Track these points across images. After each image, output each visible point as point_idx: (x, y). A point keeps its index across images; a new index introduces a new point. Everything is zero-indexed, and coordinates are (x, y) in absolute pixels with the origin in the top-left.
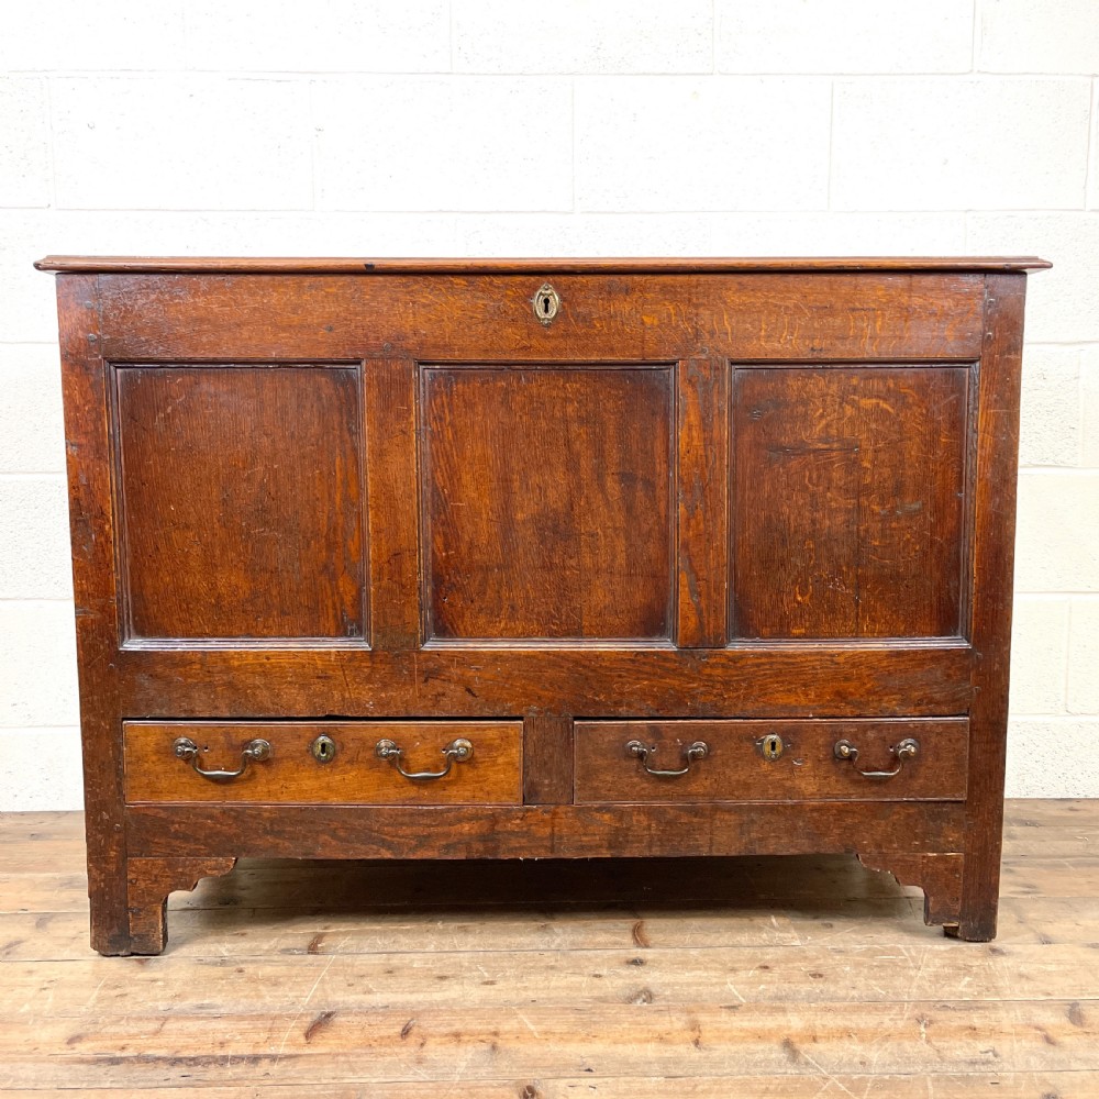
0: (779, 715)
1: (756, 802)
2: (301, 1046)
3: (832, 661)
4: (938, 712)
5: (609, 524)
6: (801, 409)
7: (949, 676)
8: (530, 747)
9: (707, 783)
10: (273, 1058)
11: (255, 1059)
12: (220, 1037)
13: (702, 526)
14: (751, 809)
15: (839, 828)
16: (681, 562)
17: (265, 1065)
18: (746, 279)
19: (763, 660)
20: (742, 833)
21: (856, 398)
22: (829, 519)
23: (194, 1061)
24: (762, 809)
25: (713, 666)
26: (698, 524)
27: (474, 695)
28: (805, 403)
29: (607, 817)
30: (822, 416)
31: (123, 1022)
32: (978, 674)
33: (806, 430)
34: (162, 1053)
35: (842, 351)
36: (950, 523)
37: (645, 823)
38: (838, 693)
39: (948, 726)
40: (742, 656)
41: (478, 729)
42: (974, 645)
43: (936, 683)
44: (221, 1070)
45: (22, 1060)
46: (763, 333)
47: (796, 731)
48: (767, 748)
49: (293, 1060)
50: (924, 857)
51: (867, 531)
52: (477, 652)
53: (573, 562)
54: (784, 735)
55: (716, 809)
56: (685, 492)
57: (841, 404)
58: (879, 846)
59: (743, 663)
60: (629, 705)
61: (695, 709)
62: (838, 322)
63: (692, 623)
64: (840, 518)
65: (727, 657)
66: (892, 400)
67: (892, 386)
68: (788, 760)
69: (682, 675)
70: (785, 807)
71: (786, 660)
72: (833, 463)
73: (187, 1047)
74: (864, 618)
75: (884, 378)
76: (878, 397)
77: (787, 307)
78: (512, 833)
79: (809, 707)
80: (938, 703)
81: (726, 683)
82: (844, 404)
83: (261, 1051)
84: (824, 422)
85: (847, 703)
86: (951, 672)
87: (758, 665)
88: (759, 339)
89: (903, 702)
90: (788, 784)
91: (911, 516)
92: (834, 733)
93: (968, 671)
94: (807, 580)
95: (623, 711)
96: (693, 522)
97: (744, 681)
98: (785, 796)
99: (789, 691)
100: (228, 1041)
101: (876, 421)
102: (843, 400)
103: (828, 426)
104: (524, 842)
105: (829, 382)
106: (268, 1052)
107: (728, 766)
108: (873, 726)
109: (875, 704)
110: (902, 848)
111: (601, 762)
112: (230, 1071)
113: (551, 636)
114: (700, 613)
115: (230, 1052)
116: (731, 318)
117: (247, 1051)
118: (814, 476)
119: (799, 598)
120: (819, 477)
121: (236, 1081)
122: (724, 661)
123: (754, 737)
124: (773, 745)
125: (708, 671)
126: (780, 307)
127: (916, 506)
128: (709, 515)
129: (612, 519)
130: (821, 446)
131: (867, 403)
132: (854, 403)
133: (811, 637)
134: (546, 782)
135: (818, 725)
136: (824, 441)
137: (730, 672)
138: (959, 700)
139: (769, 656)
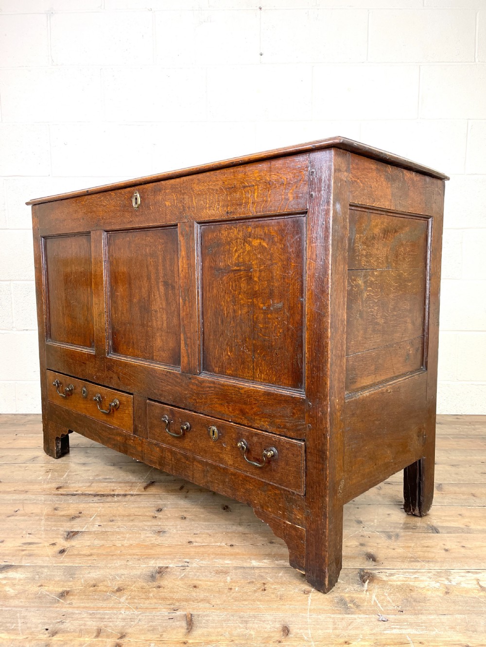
0: (217, 416)
1: (210, 461)
2: (142, 491)
3: (239, 392)
4: (288, 435)
5: (161, 306)
6: (228, 247)
7: (294, 413)
8: (135, 408)
9: (191, 444)
10: (132, 495)
11: (125, 495)
12: (112, 488)
14: (207, 464)
15: (243, 488)
16: (182, 329)
17: (129, 497)
18: (200, 176)
19: (212, 385)
20: (204, 476)
21: (251, 239)
22: (241, 310)
23: (103, 495)
24: (211, 466)
25: (193, 384)
26: (187, 309)
27: (120, 380)
28: (229, 243)
29: (158, 449)
30: (236, 251)
32: (310, 416)
33: (229, 259)
34: (91, 493)
35: (240, 212)
36: (298, 317)
37: (170, 457)
38: (242, 411)
39: (293, 445)
41: (120, 396)
42: (307, 396)
43: (287, 417)
44: (113, 498)
45: (39, 494)
46: (208, 206)
47: (224, 427)
48: (211, 433)
49: (139, 496)
50: (284, 523)
51: (257, 318)
52: (120, 361)
53: (150, 324)
54: (218, 427)
55: (194, 459)
56: (182, 292)
57: (244, 244)
58: (262, 507)
59: (204, 385)
60: (164, 397)
61: (186, 405)
62: (238, 195)
63: (186, 360)
64: (245, 310)
65: (199, 381)
66: (267, 240)
67: (267, 231)
68: (221, 443)
69: (182, 386)
70: (221, 468)
71: (220, 387)
72: (241, 278)
73: (100, 491)
74: (256, 370)
75: (263, 227)
76: (261, 239)
77: (217, 190)
78: (130, 446)
79: (229, 416)
80: (288, 429)
81: (198, 394)
82: (246, 244)
83: (127, 493)
84: (237, 254)
85: (245, 417)
86: (294, 411)
87: (209, 387)
88: (206, 209)
89: (272, 424)
90: (221, 456)
91: (278, 310)
92: (238, 433)
93: (304, 413)
94: (232, 344)
95: (162, 399)
96: (185, 307)
97: (205, 394)
98: (220, 462)
99: (221, 404)
100: (115, 490)
101: (260, 253)
102: (245, 241)
103: (239, 256)
104: (134, 451)
105: (239, 231)
106: (130, 493)
107: (198, 438)
108: (257, 434)
109: (258, 422)
110: (273, 513)
111: (155, 422)
112: (116, 499)
113: (145, 358)
114: (188, 356)
115: (116, 493)
116: (195, 199)
117: (122, 493)
118: (234, 285)
119: (229, 354)
120: (236, 286)
121: (118, 502)
122: (197, 382)
123: (206, 425)
124: (214, 432)
125: (191, 386)
126: (214, 190)
127: (280, 305)
128: (190, 304)
129: (161, 304)
130: (235, 268)
131: (256, 243)
132: (250, 243)
133: (234, 376)
134: (140, 426)
135: (232, 427)
136: (237, 265)
137: (200, 389)
138: (299, 430)
139: (214, 383)
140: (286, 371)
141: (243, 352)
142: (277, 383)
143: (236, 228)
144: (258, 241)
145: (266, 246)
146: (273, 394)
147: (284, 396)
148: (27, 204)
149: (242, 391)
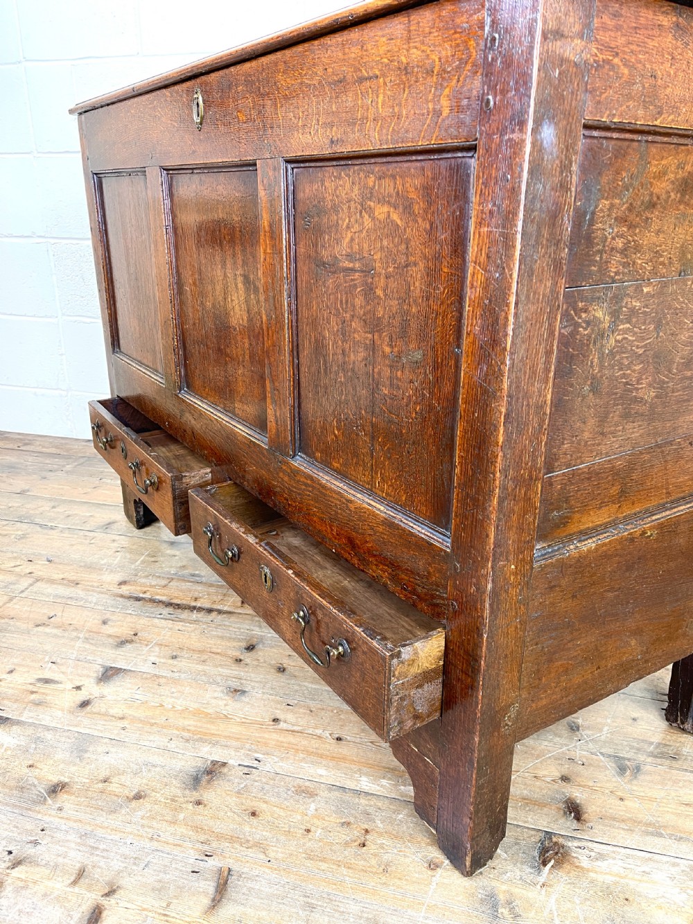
2: (237, 607)
6: (334, 217)
10: (220, 612)
11: (210, 611)
12: (196, 594)
17: (214, 614)
18: (287, 54)
21: (372, 204)
22: (354, 352)
23: (178, 606)
28: (336, 210)
30: (348, 227)
31: (150, 577)
32: (455, 587)
33: (337, 244)
34: (164, 598)
35: (354, 141)
36: (447, 388)
42: (453, 547)
43: (419, 574)
44: (190, 614)
45: (93, 591)
46: (300, 123)
49: (229, 615)
50: (408, 745)
51: (379, 373)
57: (361, 212)
62: (350, 100)
64: (361, 354)
66: (401, 208)
67: (400, 188)
72: (356, 286)
73: (177, 598)
74: (376, 473)
75: (393, 176)
76: (390, 204)
77: (314, 87)
80: (419, 598)
81: (290, 491)
82: (363, 212)
83: (215, 607)
84: (349, 235)
86: (431, 570)
88: (298, 130)
89: (393, 578)
91: (414, 366)
93: (446, 578)
100: (200, 598)
101: (387, 236)
102: (364, 208)
103: (352, 239)
105: (353, 183)
106: (219, 608)
112: (195, 615)
115: (198, 605)
116: (281, 107)
117: (207, 605)
118: (344, 299)
120: (347, 302)
121: (197, 622)
122: (289, 470)
126: (310, 87)
127: (418, 355)
129: (241, 316)
130: (347, 264)
131: (381, 212)
132: (370, 211)
133: (343, 475)
136: (350, 257)
138: (437, 605)
139: (312, 479)
140: (423, 488)
141: (357, 435)
142: (406, 507)
143: (348, 176)
144: (386, 209)
145: (399, 222)
146: (397, 527)
147: (416, 536)
148: (71, 112)
149: (351, 507)
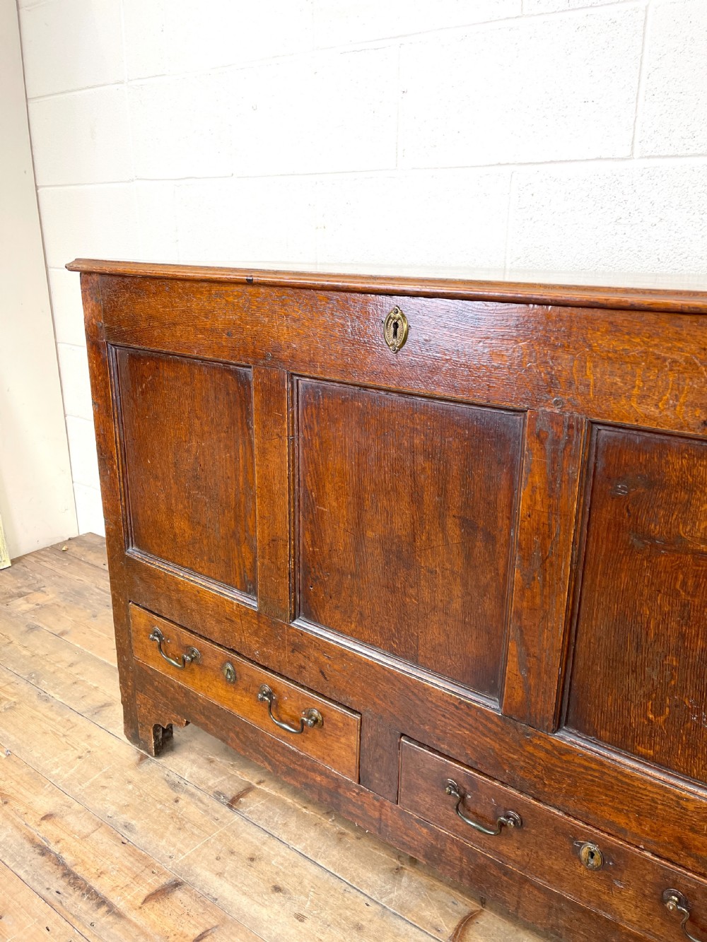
0: (604, 829)
1: (568, 896)
3: (678, 803)
5: (448, 566)
6: (683, 496)
8: (365, 740)
9: (519, 853)
13: (538, 600)
14: (561, 899)
16: (512, 631)
19: (593, 766)
24: (572, 905)
25: (536, 746)
26: (534, 597)
27: (326, 678)
28: (689, 489)
29: (425, 830)
33: (685, 524)
37: (458, 855)
38: (680, 840)
40: (568, 751)
41: (327, 707)
46: (635, 391)
47: (620, 853)
48: (584, 852)
52: (329, 644)
53: (412, 591)
54: (607, 851)
55: (526, 880)
56: (522, 558)
59: (569, 758)
60: (450, 745)
61: (513, 779)
63: (519, 695)
65: (553, 746)
68: (608, 876)
69: (502, 740)
70: (599, 917)
71: (620, 777)
77: (674, 361)
78: (350, 801)
79: (641, 838)
81: (549, 770)
85: (690, 855)
87: (586, 768)
88: (629, 398)
90: (605, 897)
92: (666, 877)
94: (663, 700)
95: (444, 748)
96: (528, 594)
97: (569, 776)
98: (599, 906)
99: (620, 811)
104: (359, 812)
107: (542, 850)
111: (421, 782)
113: (391, 652)
114: (527, 689)
116: (595, 367)
118: (690, 582)
119: (651, 716)
120: (697, 586)
122: (549, 747)
123: (574, 837)
124: (592, 854)
125: (530, 749)
126: (665, 360)
128: (546, 591)
129: (450, 561)
133: (661, 763)
134: (377, 775)
135: (647, 860)
137: (554, 761)
139: (601, 764)
148: (70, 268)
149: (691, 807)
